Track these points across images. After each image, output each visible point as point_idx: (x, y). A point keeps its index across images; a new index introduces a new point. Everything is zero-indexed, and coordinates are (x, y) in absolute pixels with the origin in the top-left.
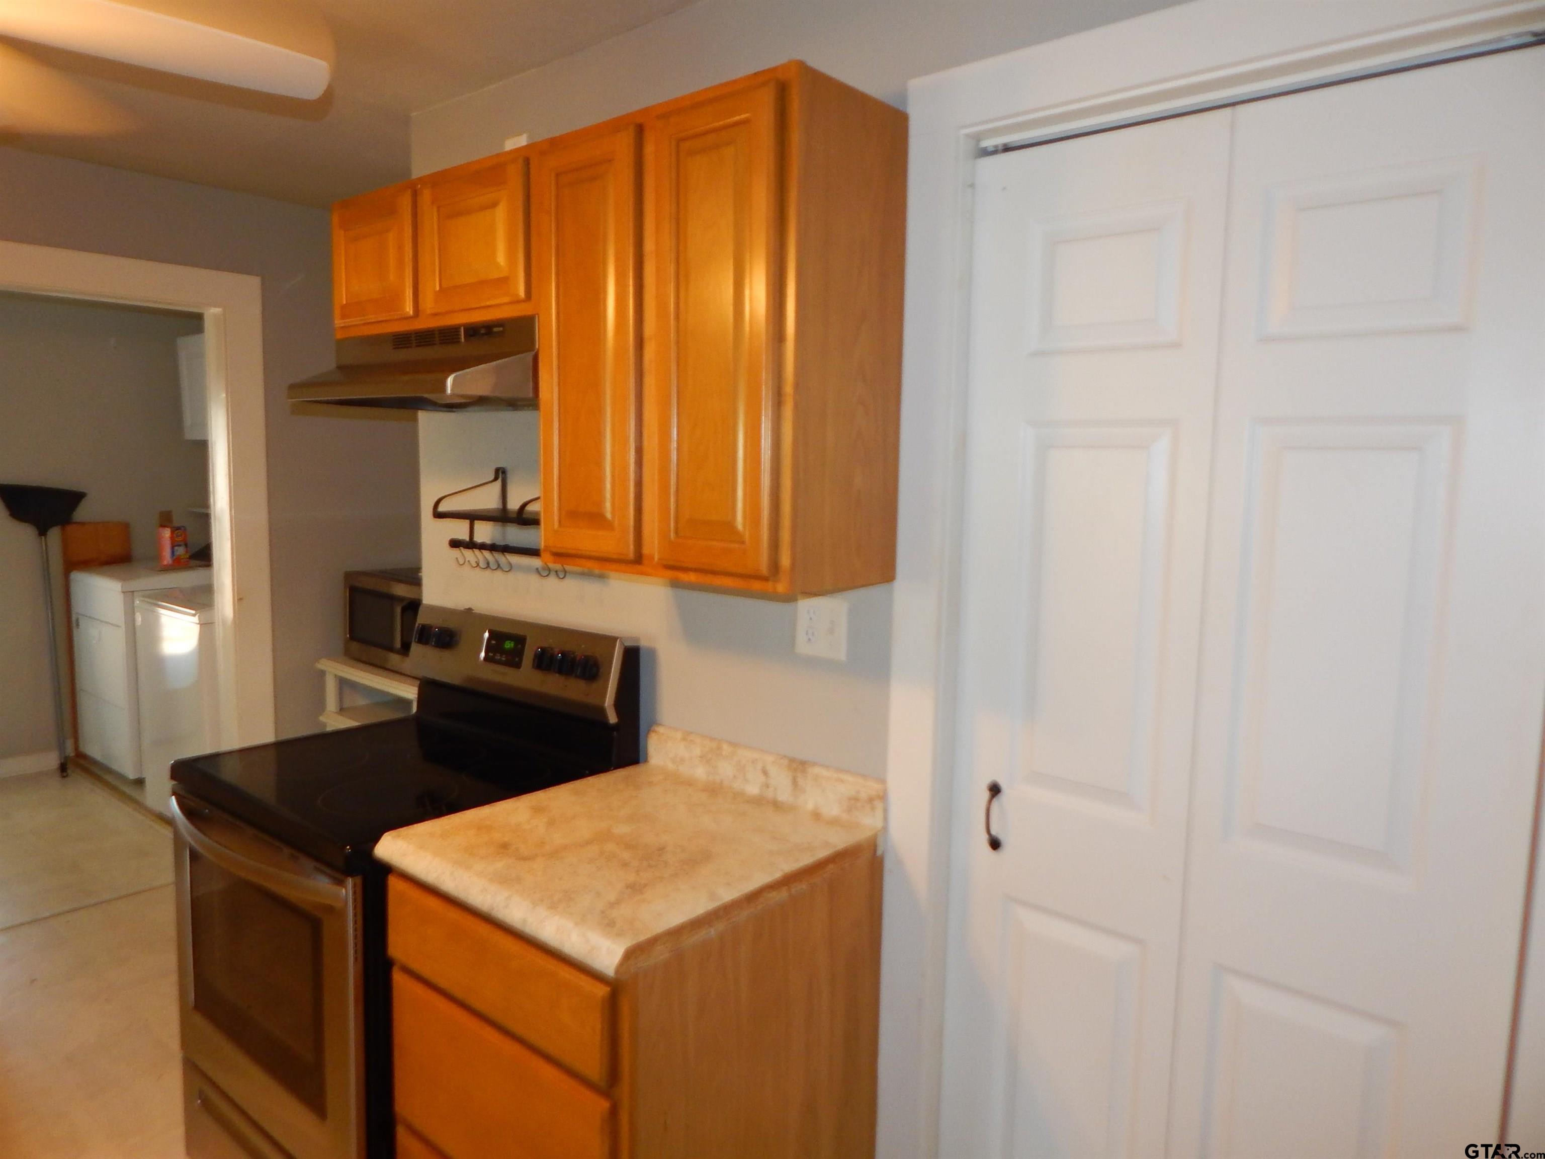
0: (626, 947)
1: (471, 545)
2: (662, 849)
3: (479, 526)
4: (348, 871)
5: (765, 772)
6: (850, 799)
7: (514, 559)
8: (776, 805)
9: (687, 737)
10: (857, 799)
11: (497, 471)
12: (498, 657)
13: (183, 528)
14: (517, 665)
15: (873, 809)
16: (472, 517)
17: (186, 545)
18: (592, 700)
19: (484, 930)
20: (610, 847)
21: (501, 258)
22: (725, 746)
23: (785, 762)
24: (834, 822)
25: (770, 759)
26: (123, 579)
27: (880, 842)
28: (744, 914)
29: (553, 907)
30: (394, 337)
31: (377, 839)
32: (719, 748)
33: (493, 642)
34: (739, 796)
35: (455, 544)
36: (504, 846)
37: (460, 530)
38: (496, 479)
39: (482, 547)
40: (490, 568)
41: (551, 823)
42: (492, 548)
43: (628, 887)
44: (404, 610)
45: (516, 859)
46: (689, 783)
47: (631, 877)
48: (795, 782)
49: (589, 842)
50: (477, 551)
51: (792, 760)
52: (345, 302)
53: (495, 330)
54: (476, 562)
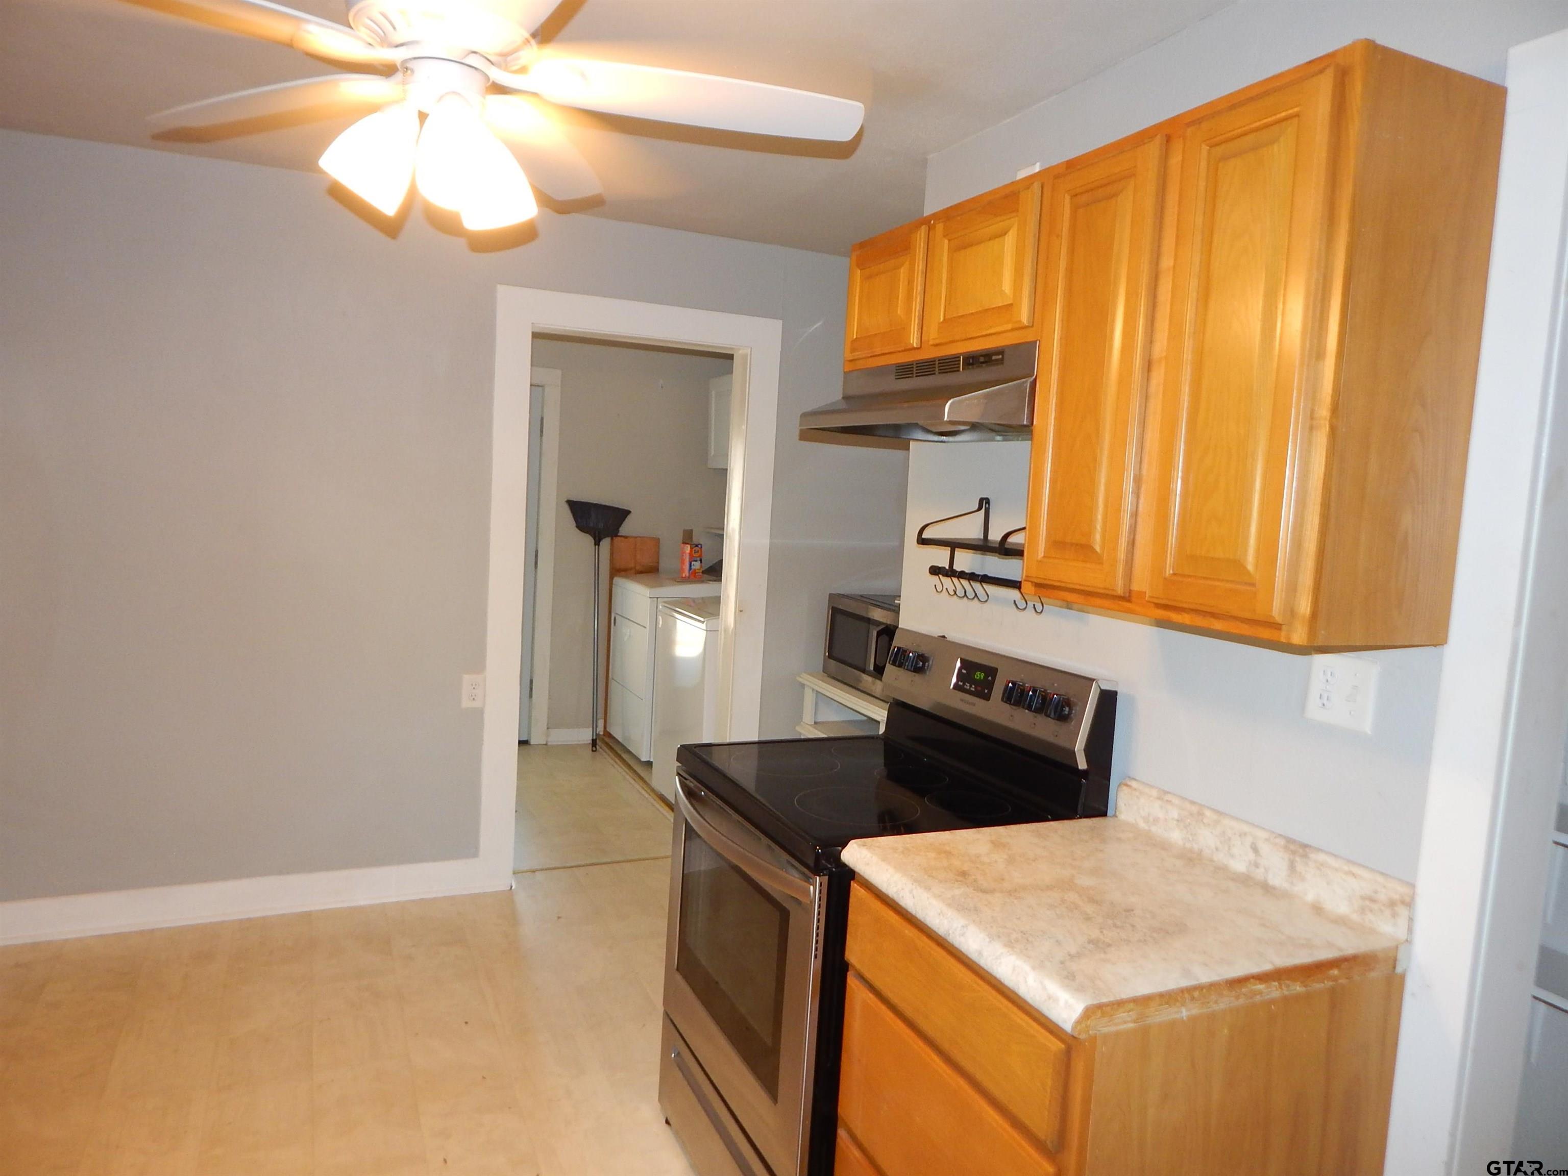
0: (1086, 1004)
1: (950, 572)
2: (1129, 910)
3: (960, 554)
4: (817, 870)
5: (1255, 849)
6: (1363, 898)
7: (991, 589)
8: (1267, 888)
9: (1163, 795)
10: (1373, 900)
11: (981, 500)
12: (967, 686)
13: (700, 546)
14: (987, 697)
15: (1394, 915)
16: (953, 545)
17: (701, 561)
18: (1062, 742)
19: (939, 953)
20: (1072, 896)
21: (1007, 286)
22: (1208, 813)
23: (1282, 842)
24: (1341, 921)
25: (1262, 834)
26: (651, 586)
27: (1401, 955)
28: (1224, 1003)
29: (1010, 945)
30: (898, 368)
31: (844, 845)
32: (1200, 814)
33: (964, 671)
34: (1221, 870)
35: (935, 571)
36: (964, 874)
37: (941, 557)
38: (980, 509)
39: (962, 575)
40: (967, 597)
41: (1011, 860)
42: (972, 577)
43: (1090, 942)
44: (879, 634)
45: (974, 890)
46: (1163, 846)
47: (1095, 934)
48: (1292, 867)
49: (1049, 888)
50: (955, 580)
51: (1290, 841)
52: (855, 337)
53: (994, 358)
54: (954, 590)
